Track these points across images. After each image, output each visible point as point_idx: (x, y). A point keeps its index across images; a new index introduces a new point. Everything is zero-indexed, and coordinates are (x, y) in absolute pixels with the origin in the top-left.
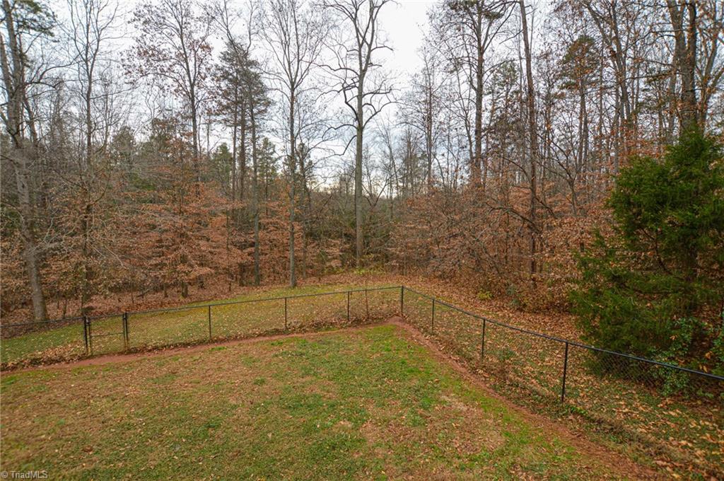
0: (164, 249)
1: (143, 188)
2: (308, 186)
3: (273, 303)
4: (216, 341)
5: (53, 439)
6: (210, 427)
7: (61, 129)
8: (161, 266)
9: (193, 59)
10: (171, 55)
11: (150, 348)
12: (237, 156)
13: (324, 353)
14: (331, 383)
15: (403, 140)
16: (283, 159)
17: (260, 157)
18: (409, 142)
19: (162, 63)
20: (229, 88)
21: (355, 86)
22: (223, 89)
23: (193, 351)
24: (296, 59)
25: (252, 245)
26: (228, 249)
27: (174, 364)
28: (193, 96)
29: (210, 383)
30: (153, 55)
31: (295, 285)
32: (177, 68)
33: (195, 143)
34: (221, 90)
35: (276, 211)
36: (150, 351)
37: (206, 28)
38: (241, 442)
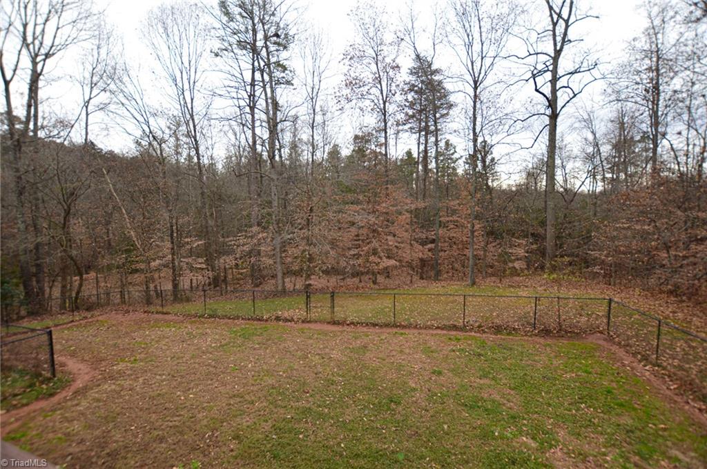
0: (360, 242)
1: (347, 192)
2: (490, 184)
3: (451, 298)
4: (399, 326)
5: (286, 377)
6: (392, 401)
7: (296, 152)
8: (358, 256)
9: (386, 80)
10: (368, 80)
11: (348, 322)
12: (421, 159)
13: (505, 359)
14: (512, 392)
15: (612, 121)
16: (464, 159)
17: (442, 158)
18: (622, 124)
19: (362, 89)
20: (415, 99)
21: (548, 70)
22: (410, 100)
23: (380, 331)
24: (480, 57)
25: (433, 241)
26: (411, 245)
27: (366, 340)
28: (385, 111)
29: (393, 363)
30: (356, 83)
31: (474, 283)
32: (374, 90)
33: (386, 152)
34: (408, 102)
35: (456, 210)
36: (348, 325)
37: (396, 50)
38: (419, 424)
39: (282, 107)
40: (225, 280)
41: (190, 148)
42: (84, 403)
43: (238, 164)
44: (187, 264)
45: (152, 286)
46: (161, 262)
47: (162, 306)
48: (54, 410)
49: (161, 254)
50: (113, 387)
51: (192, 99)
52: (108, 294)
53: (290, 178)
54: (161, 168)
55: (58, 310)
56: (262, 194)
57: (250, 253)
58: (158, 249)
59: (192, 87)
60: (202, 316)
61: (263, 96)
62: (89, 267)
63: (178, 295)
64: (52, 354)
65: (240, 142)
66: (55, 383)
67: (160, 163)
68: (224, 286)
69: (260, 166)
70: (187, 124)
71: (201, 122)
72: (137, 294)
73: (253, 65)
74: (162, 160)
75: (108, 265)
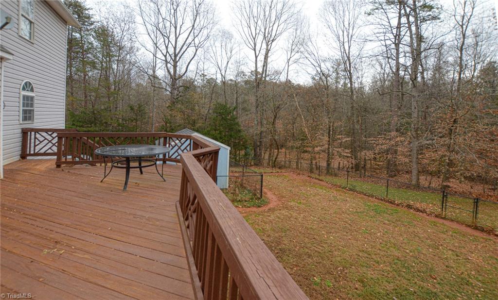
5: (413, 256)
7: (440, 73)
11: (496, 233)
36: (496, 235)
39: (426, 38)
40: (364, 167)
41: (345, 78)
42: (272, 217)
43: (382, 86)
44: (338, 152)
45: (314, 162)
46: (321, 149)
47: (319, 175)
48: (259, 215)
49: (321, 144)
50: (287, 213)
51: (349, 47)
52: (290, 162)
53: (432, 94)
54: (326, 92)
55: (266, 165)
56: (402, 107)
57: (387, 151)
58: (320, 141)
59: (350, 39)
60: (345, 188)
61: (408, 34)
62: (282, 146)
63: (329, 171)
64: (262, 187)
65: (384, 70)
66: (261, 201)
67: (326, 89)
68: (363, 171)
69: (402, 87)
70: (345, 63)
71: (355, 61)
72: (305, 165)
73: (400, 13)
74: (327, 87)
75: (292, 146)
